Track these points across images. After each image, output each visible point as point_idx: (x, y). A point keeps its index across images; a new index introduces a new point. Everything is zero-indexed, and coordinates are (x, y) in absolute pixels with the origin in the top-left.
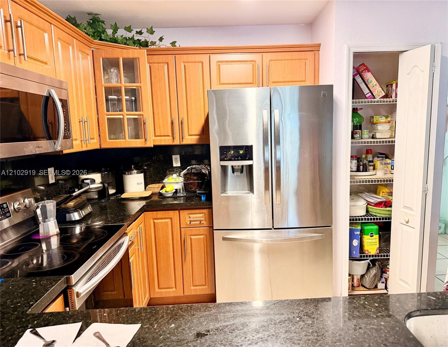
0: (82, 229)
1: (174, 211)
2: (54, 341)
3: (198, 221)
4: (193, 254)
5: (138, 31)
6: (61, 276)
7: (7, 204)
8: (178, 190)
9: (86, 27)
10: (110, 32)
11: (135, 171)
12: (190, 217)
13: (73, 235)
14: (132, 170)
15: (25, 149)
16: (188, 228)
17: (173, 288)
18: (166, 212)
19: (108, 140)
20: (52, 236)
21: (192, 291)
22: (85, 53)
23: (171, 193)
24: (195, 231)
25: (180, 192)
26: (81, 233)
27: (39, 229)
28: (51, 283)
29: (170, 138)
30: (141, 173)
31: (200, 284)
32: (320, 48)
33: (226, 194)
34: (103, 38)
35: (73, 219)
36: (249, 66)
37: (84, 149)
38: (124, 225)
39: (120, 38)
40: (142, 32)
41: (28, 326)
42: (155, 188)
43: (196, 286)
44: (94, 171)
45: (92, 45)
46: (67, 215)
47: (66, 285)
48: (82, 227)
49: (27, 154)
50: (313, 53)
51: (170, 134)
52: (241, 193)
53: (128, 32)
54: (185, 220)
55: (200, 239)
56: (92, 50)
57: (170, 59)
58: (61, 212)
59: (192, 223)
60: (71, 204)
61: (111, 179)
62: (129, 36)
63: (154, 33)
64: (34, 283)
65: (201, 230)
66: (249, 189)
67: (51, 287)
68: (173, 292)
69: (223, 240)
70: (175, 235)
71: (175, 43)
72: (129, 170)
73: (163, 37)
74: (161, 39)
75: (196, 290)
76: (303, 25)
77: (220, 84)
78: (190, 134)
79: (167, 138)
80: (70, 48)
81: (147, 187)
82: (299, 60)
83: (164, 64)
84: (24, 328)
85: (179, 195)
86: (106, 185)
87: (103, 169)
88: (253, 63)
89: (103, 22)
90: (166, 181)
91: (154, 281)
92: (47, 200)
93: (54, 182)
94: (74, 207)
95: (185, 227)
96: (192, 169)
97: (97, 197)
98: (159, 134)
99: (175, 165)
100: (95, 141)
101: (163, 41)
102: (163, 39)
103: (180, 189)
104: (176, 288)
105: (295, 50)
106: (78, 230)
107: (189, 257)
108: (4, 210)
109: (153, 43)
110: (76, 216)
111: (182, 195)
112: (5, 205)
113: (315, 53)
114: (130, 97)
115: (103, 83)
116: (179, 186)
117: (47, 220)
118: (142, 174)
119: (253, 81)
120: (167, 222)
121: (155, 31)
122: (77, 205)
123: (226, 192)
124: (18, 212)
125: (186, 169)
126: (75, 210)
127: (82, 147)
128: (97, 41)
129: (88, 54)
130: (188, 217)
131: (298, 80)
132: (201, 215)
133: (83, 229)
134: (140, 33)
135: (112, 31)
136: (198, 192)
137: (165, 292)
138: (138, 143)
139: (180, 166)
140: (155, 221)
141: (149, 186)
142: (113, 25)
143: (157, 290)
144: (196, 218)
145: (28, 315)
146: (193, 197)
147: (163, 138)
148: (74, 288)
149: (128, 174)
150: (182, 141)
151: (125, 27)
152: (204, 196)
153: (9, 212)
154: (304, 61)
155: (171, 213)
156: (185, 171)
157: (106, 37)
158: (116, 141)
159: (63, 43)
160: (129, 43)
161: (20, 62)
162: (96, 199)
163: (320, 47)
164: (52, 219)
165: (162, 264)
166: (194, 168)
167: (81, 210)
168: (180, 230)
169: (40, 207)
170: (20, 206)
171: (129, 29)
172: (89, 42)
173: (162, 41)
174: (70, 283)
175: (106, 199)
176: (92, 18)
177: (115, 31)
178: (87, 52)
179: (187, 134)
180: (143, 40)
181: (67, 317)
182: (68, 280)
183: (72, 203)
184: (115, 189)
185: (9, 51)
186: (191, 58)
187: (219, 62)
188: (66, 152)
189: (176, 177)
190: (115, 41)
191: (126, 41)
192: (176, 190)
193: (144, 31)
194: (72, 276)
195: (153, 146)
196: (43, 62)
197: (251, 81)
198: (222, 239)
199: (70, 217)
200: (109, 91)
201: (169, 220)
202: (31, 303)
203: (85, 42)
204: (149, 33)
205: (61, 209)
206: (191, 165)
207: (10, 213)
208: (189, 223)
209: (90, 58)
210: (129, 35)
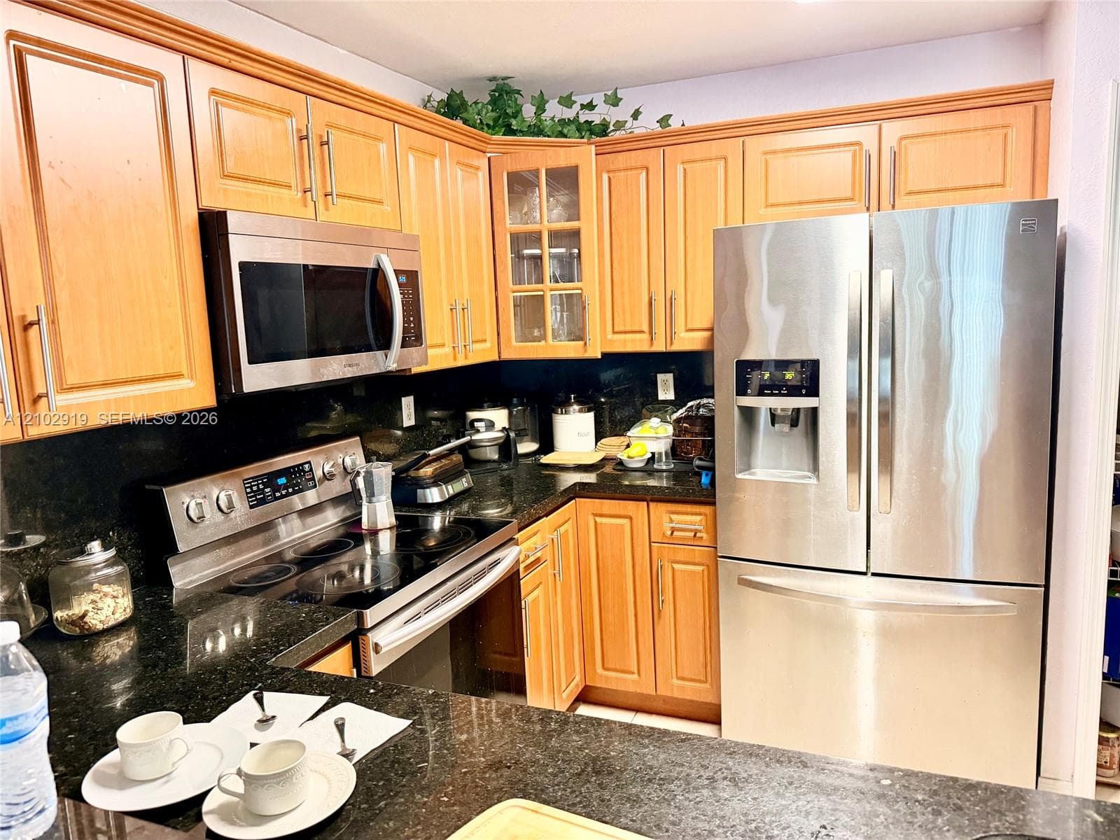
0: (445, 522)
1: (638, 503)
2: (274, 717)
3: (691, 530)
4: (678, 606)
5: (585, 103)
6: (349, 609)
7: (311, 465)
8: (656, 456)
9: (482, 109)
10: (529, 111)
11: (576, 407)
12: (671, 521)
13: (425, 531)
14: (571, 405)
15: (321, 370)
16: (666, 545)
17: (633, 673)
18: (621, 502)
19: (514, 343)
20: (381, 530)
21: (675, 689)
22: (471, 167)
23: (642, 461)
24: (683, 552)
25: (660, 460)
26: (443, 529)
27: (361, 518)
28: (327, 619)
29: (646, 336)
30: (589, 411)
31: (693, 677)
32: (1052, 93)
33: (750, 474)
34: (515, 128)
35: (430, 501)
36: (846, 157)
37: (461, 362)
38: (512, 522)
39: (549, 123)
40: (594, 104)
41: (256, 685)
42: (612, 446)
43: (683, 679)
44: (495, 405)
45: (489, 146)
46: (419, 491)
47: (356, 627)
48: (445, 518)
49: (325, 380)
50: (1031, 106)
51: (645, 328)
52: (788, 475)
53: (564, 108)
54: (661, 524)
55: (693, 572)
56: (489, 158)
57: (653, 157)
58: (408, 484)
59: (675, 533)
60: (427, 471)
61: (528, 423)
62: (569, 117)
63: (620, 104)
64: (304, 615)
65: (697, 553)
66: (811, 467)
67: (323, 626)
68: (633, 681)
69: (739, 583)
70: (638, 557)
71: (668, 120)
72: (564, 404)
73: (640, 110)
74: (636, 115)
75: (683, 687)
76: (1019, 29)
77: (767, 206)
78: (690, 327)
79: (638, 336)
80: (437, 162)
81: (599, 444)
82: (988, 131)
83: (640, 171)
84: (251, 686)
85: (659, 468)
86: (512, 435)
87: (515, 399)
88: (852, 148)
89: (518, 92)
90: (634, 432)
91: (593, 649)
92: (377, 461)
93: (414, 423)
94: (432, 478)
95: (660, 541)
96: (699, 408)
97: (496, 457)
98: (622, 329)
99: (661, 396)
100: (488, 345)
101: (639, 117)
102: (641, 113)
103: (660, 454)
104: (639, 674)
105: (977, 105)
106: (437, 522)
107: (668, 610)
108: (304, 475)
109: (620, 125)
110: (434, 495)
111: (664, 467)
112: (307, 466)
113: (1035, 107)
114: (567, 250)
115: (508, 226)
116: (662, 447)
117: (374, 499)
118: (592, 414)
119: (854, 193)
120: (622, 525)
121: (622, 99)
122: (438, 475)
123: (753, 470)
124: (330, 480)
125: (685, 406)
126: (433, 483)
127: (455, 359)
128: (499, 137)
129: (478, 169)
130: (668, 518)
131: (980, 183)
132: (698, 518)
133: (447, 522)
134: (590, 106)
135: (534, 109)
136: (697, 462)
137: (616, 678)
138: (568, 350)
139: (673, 398)
140: (598, 520)
141: (603, 441)
142: (536, 96)
143: (599, 670)
144: (686, 523)
145: (266, 667)
146: (686, 473)
147: (629, 336)
148: (369, 635)
149: (562, 413)
150: (671, 343)
151: (561, 97)
152: (707, 475)
153: (313, 479)
154: (1002, 131)
155: (630, 507)
156: (681, 412)
157: (521, 124)
158: (527, 346)
159: (420, 155)
160: (569, 131)
161: (327, 209)
162: (494, 461)
163: (1052, 88)
164: (383, 498)
165: (610, 617)
166: (704, 406)
167: (445, 484)
168: (650, 545)
169: (363, 474)
170: (333, 469)
171: (567, 101)
172: (481, 141)
173: (637, 119)
174: (363, 623)
175: (511, 463)
176: (494, 88)
177: (541, 108)
178: (475, 163)
179: (683, 328)
180: (597, 121)
181: (316, 683)
182: (360, 619)
183: (431, 469)
184: (537, 443)
185: (305, 192)
186: (698, 150)
187: (765, 153)
188: (415, 370)
189: (657, 426)
190: (537, 130)
191: (562, 129)
192: (653, 454)
193: (598, 99)
194: (368, 611)
195: (600, 357)
196: (373, 201)
197: (849, 195)
198: (736, 581)
199: (425, 495)
200: (519, 240)
201: (626, 522)
202: (282, 648)
203: (473, 143)
204: (608, 104)
205: (409, 480)
206: (698, 399)
207: (315, 482)
208: (669, 533)
209: (483, 176)
210: (569, 114)
